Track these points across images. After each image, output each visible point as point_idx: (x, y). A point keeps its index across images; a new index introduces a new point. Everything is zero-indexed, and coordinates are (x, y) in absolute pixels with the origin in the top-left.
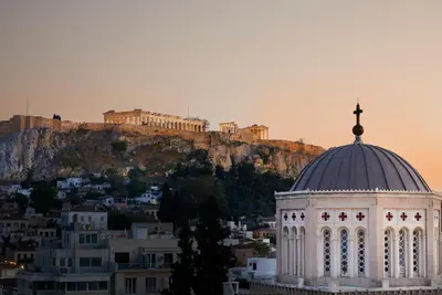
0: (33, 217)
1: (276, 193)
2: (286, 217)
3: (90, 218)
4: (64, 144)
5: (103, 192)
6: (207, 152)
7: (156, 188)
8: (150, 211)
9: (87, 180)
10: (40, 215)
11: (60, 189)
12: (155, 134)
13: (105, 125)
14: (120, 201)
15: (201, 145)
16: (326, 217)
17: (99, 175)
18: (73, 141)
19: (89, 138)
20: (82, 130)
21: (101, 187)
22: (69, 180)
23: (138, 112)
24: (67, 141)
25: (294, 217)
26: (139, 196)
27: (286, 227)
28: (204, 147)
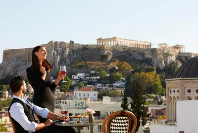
0: (59, 94)
1: (166, 80)
2: (171, 91)
3: (88, 94)
4: (75, 56)
5: (96, 81)
6: (151, 59)
7: (124, 79)
8: (120, 91)
9: (88, 74)
10: (63, 93)
11: (73, 79)
12: (123, 50)
13: (97, 45)
14: (105, 86)
15: (148, 55)
16: (189, 91)
17: (93, 72)
18: (80, 54)
19: (88, 53)
20: (85, 48)
21: (95, 78)
22: (78, 75)
23: (114, 38)
24: (77, 54)
25: (174, 91)
26: (115, 83)
27: (170, 97)
28: (150, 56)
